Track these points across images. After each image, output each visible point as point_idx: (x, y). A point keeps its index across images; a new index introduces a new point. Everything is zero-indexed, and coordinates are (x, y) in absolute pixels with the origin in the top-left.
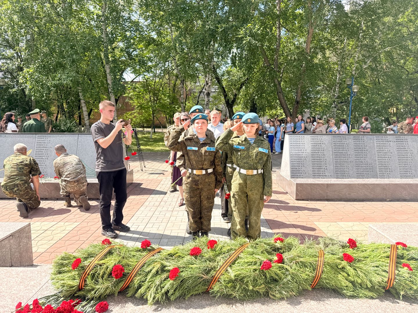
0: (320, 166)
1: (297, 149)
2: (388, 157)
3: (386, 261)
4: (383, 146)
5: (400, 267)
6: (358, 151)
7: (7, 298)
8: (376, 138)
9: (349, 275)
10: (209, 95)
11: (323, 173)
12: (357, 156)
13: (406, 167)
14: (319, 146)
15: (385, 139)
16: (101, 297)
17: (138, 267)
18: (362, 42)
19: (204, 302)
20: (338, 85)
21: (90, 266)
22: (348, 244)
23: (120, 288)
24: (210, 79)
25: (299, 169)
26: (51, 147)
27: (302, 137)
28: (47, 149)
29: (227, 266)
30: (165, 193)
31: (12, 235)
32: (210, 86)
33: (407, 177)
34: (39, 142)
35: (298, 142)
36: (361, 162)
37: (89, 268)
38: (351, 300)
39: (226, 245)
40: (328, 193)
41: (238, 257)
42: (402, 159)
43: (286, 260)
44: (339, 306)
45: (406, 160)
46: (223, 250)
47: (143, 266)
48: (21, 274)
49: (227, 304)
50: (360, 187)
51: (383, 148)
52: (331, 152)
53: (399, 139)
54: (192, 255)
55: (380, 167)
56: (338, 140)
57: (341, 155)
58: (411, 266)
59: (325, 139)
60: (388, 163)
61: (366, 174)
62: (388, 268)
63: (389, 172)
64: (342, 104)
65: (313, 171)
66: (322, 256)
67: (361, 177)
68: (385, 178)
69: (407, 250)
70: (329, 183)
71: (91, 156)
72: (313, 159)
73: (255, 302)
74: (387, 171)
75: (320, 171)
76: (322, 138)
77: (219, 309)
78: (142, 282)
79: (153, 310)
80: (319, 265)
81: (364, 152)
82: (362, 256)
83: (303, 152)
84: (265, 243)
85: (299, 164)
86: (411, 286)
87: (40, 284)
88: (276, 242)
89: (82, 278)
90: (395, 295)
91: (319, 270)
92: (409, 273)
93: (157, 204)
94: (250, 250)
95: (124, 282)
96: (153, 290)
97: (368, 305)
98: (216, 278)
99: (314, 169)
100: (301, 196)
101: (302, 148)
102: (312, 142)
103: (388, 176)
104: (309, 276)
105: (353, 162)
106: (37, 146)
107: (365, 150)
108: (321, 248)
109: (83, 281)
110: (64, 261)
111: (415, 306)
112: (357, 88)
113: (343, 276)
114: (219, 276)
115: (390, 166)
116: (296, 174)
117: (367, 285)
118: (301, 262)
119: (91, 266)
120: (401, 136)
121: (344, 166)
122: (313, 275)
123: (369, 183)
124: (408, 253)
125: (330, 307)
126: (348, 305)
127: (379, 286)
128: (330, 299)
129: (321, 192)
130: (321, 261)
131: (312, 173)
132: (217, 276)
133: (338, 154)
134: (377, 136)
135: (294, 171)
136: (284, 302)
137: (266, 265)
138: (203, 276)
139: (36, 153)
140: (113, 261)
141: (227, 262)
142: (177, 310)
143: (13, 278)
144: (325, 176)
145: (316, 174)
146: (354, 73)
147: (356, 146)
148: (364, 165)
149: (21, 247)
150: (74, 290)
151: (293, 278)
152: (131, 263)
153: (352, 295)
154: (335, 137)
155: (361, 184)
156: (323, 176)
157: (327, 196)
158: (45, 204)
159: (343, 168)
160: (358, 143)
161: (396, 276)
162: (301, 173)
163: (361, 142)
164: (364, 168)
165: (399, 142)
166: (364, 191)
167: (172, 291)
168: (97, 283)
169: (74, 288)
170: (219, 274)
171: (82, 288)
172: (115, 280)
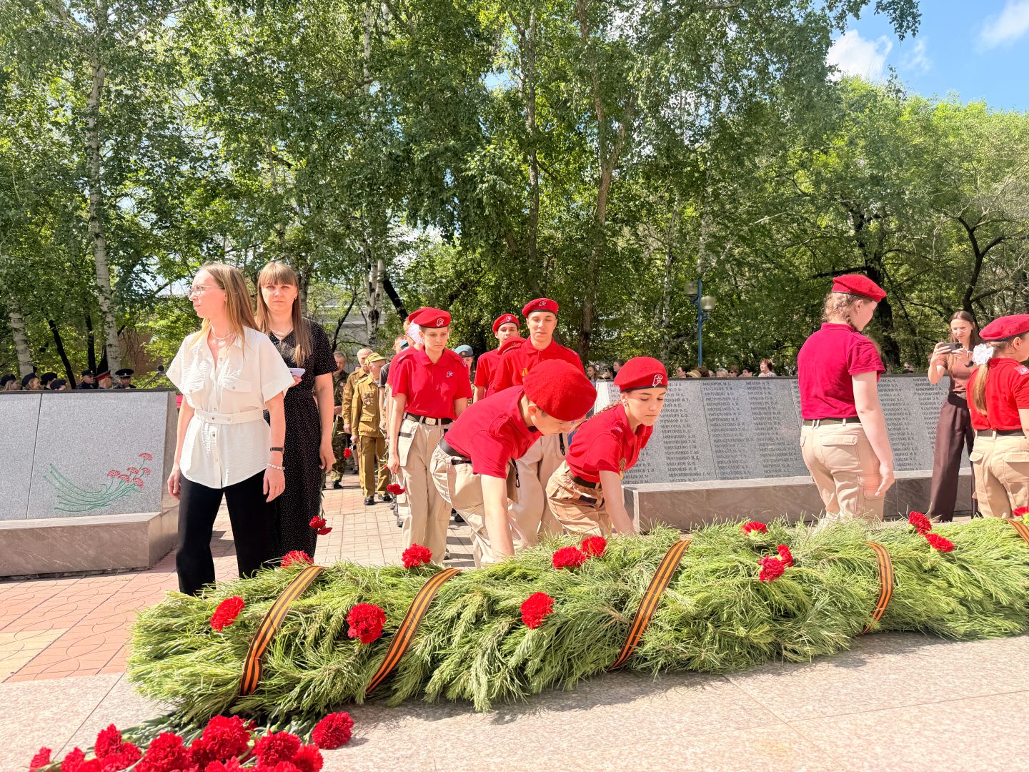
0: (683, 453)
6: (760, 414)
9: (951, 585)
11: (690, 469)
12: (760, 427)
14: (675, 406)
17: (418, 608)
19: (622, 691)
20: (668, 298)
21: (272, 615)
23: (371, 676)
24: (378, 279)
29: (661, 586)
32: (378, 295)
36: (771, 439)
37: (272, 622)
40: (710, 512)
41: (681, 565)
43: (803, 560)
44: (955, 656)
46: (633, 555)
47: (433, 605)
50: (780, 494)
52: (703, 419)
54: (559, 566)
56: (716, 392)
57: (726, 425)
59: (687, 389)
61: (783, 465)
64: (680, 340)
65: (670, 464)
67: (773, 474)
70: (711, 487)
71: (81, 453)
72: (666, 437)
75: (684, 464)
78: (441, 648)
79: (491, 722)
81: (772, 415)
84: (727, 535)
88: (747, 535)
89: (253, 653)
91: (886, 575)
95: (383, 657)
96: (479, 664)
98: (643, 619)
99: (669, 459)
104: (867, 591)
105: (752, 439)
107: (774, 413)
109: (257, 663)
110: (175, 620)
112: (711, 303)
113: (939, 588)
114: (649, 612)
118: (840, 559)
119: (275, 617)
121: (735, 451)
122: (877, 588)
123: (795, 483)
126: (972, 652)
129: (694, 511)
130: (884, 556)
131: (667, 470)
132: (646, 612)
133: (720, 422)
137: (770, 567)
138: (612, 613)
140: (340, 599)
141: (658, 578)
142: (561, 713)
144: (697, 474)
145: (676, 472)
147: (754, 404)
148: (778, 447)
150: (227, 694)
151: (834, 602)
152: (394, 601)
153: (968, 631)
154: (709, 385)
155: (781, 487)
156: (691, 475)
159: (733, 454)
160: (758, 396)
162: (644, 472)
163: (764, 396)
164: (778, 452)
166: (787, 502)
167: (537, 660)
168: (302, 666)
169: (230, 687)
170: (648, 607)
171: (254, 685)
172: (356, 648)
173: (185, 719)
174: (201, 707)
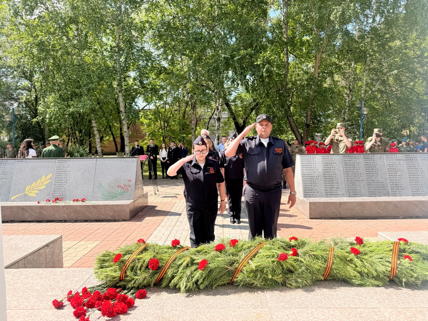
0: (332, 185)
1: (308, 169)
2: (399, 175)
3: (390, 254)
4: (393, 164)
5: (402, 258)
6: (369, 169)
7: (56, 290)
8: (385, 157)
9: (356, 266)
10: (220, 120)
11: (335, 192)
12: (368, 175)
13: (417, 184)
14: (330, 165)
15: (395, 158)
16: (140, 287)
17: (170, 260)
18: (369, 66)
19: (229, 291)
20: (348, 108)
21: (129, 260)
22: (355, 242)
23: (155, 280)
24: (220, 105)
25: (312, 188)
26: (70, 171)
27: (313, 157)
28: (66, 173)
29: (248, 259)
30: (180, 215)
31: (47, 245)
32: (220, 111)
33: (419, 195)
34: (59, 166)
35: (309, 162)
36: (372, 180)
37: (129, 262)
38: (359, 288)
39: (246, 243)
40: (341, 211)
41: (258, 252)
42: (413, 177)
43: (300, 254)
44: (348, 292)
45: (417, 178)
46: (244, 247)
47: (175, 260)
48: (65, 273)
49: (250, 292)
50: (373, 205)
51: (393, 167)
52: (342, 172)
53: (408, 158)
54: (217, 250)
55: (391, 185)
56: (348, 160)
57: (352, 174)
58: (412, 258)
59: (336, 158)
60: (399, 181)
61: (378, 192)
62: (391, 259)
63: (400, 190)
64: (353, 127)
65: (326, 190)
66: (332, 250)
67: (373, 195)
68: (397, 196)
69: (409, 245)
70: (342, 201)
71: (109, 179)
72: (325, 179)
73: (274, 290)
74: (399, 189)
75: (332, 190)
76: (333, 158)
77: (243, 296)
78: (175, 273)
79: (186, 297)
80: (330, 257)
81: (374, 170)
82: (369, 250)
83: (315, 172)
84: (281, 241)
85: (311, 183)
86: (412, 275)
87: (83, 280)
88: (291, 241)
89: (123, 270)
90: (399, 284)
91: (330, 261)
92: (409, 263)
93: (173, 224)
94: (268, 246)
95: (158, 274)
96: (184, 279)
97: (375, 291)
98: (239, 269)
99: (326, 188)
100: (315, 215)
101: (314, 168)
102: (323, 162)
103: (400, 194)
104: (321, 266)
105: (364, 180)
106: (57, 170)
107: (375, 169)
108: (331, 245)
109: (124, 273)
110: (106, 258)
111: (416, 292)
112: (366, 110)
113: (352, 267)
114: (241, 268)
115: (401, 184)
116: (309, 194)
117: (373, 275)
118: (314, 255)
120: (411, 155)
121: (356, 185)
122: (325, 266)
123: (381, 200)
124: (409, 247)
125: (341, 293)
126: (356, 291)
127: (384, 276)
128: (341, 287)
129: (334, 210)
130: (331, 255)
131: (324, 192)
132: (240, 267)
133: (349, 173)
134: (386, 155)
135: (307, 190)
136: (300, 290)
137: (282, 257)
138: (228, 267)
139: (56, 177)
140: (148, 256)
141: (248, 256)
142: (206, 296)
143: (58, 276)
144: (338, 195)
145: (328, 193)
146: (363, 95)
147: (366, 165)
148: (376, 184)
149: (54, 257)
150: (116, 280)
151: (307, 269)
152: (164, 258)
153: (360, 283)
154: (346, 156)
155: (373, 202)
156: (335, 195)
157: (340, 214)
158: (65, 226)
159: (355, 186)
160: (368, 162)
161: (398, 266)
162: (314, 192)
163: (371, 161)
164: (376, 186)
165: (409, 160)
166: (376, 208)
167: (202, 280)
168: (136, 274)
169: (116, 279)
170: (241, 266)
171: (123, 279)
172: (151, 271)
173: (105, 286)
174: (109, 283)
